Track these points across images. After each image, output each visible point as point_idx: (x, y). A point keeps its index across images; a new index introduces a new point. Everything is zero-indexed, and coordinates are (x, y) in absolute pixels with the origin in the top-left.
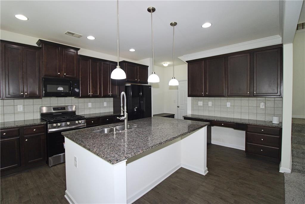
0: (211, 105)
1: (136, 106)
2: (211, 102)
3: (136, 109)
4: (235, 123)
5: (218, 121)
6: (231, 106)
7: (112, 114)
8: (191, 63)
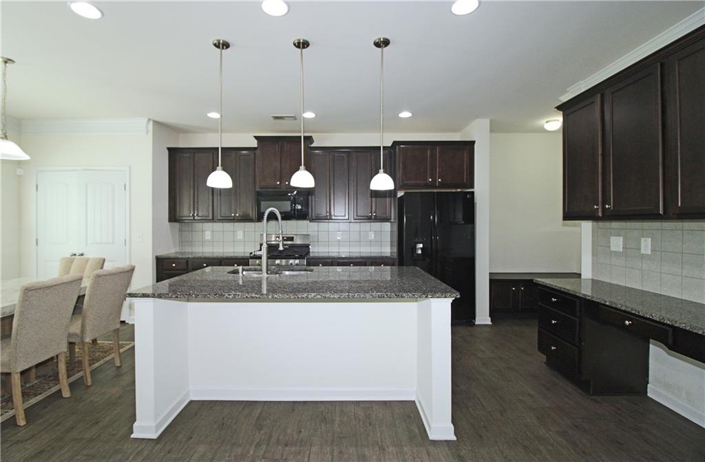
0: (650, 253)
1: (420, 243)
2: (649, 240)
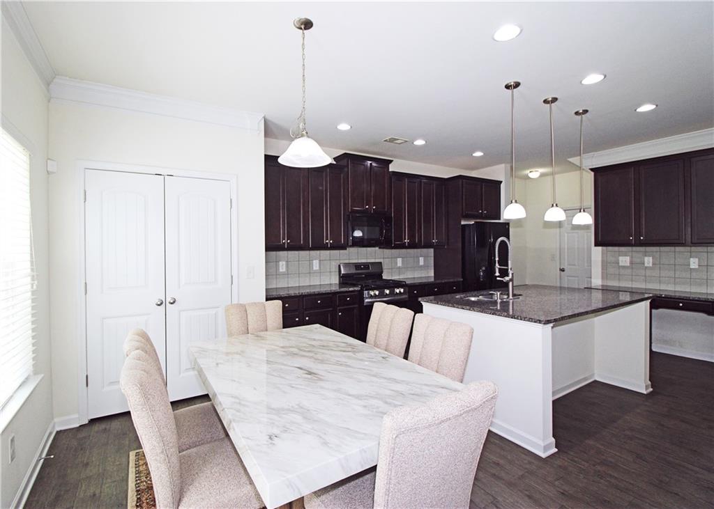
0: (651, 265)
1: (484, 266)
2: (651, 258)
3: (483, 271)
4: (710, 302)
5: (671, 298)
6: (699, 266)
7: (433, 280)
8: (600, 173)
